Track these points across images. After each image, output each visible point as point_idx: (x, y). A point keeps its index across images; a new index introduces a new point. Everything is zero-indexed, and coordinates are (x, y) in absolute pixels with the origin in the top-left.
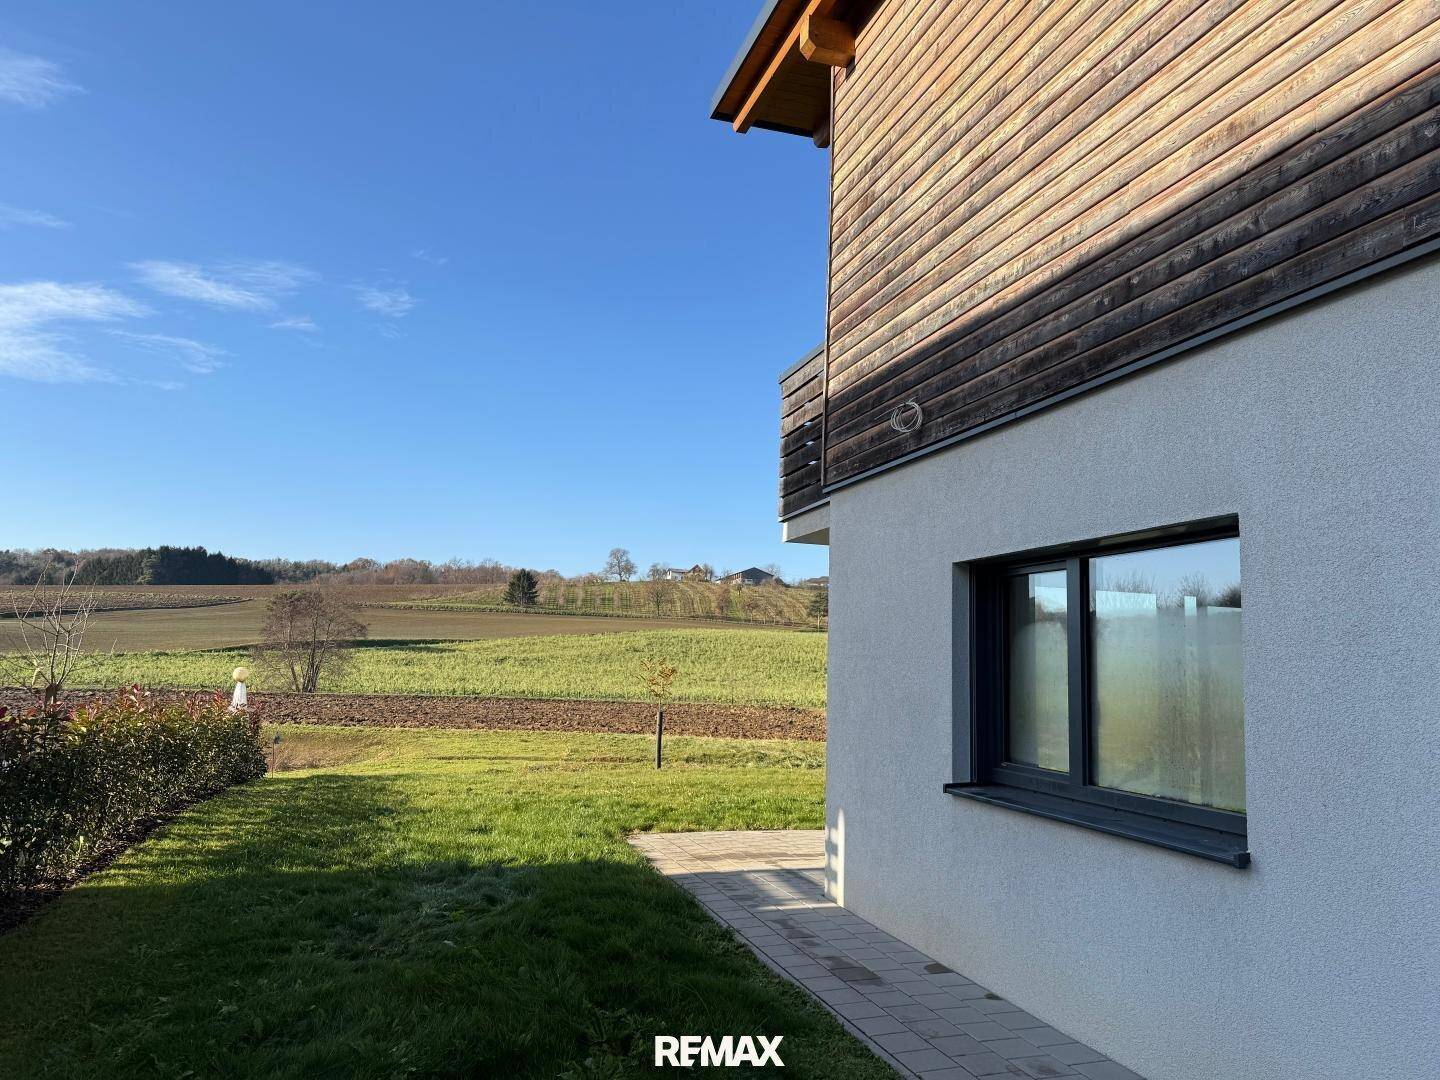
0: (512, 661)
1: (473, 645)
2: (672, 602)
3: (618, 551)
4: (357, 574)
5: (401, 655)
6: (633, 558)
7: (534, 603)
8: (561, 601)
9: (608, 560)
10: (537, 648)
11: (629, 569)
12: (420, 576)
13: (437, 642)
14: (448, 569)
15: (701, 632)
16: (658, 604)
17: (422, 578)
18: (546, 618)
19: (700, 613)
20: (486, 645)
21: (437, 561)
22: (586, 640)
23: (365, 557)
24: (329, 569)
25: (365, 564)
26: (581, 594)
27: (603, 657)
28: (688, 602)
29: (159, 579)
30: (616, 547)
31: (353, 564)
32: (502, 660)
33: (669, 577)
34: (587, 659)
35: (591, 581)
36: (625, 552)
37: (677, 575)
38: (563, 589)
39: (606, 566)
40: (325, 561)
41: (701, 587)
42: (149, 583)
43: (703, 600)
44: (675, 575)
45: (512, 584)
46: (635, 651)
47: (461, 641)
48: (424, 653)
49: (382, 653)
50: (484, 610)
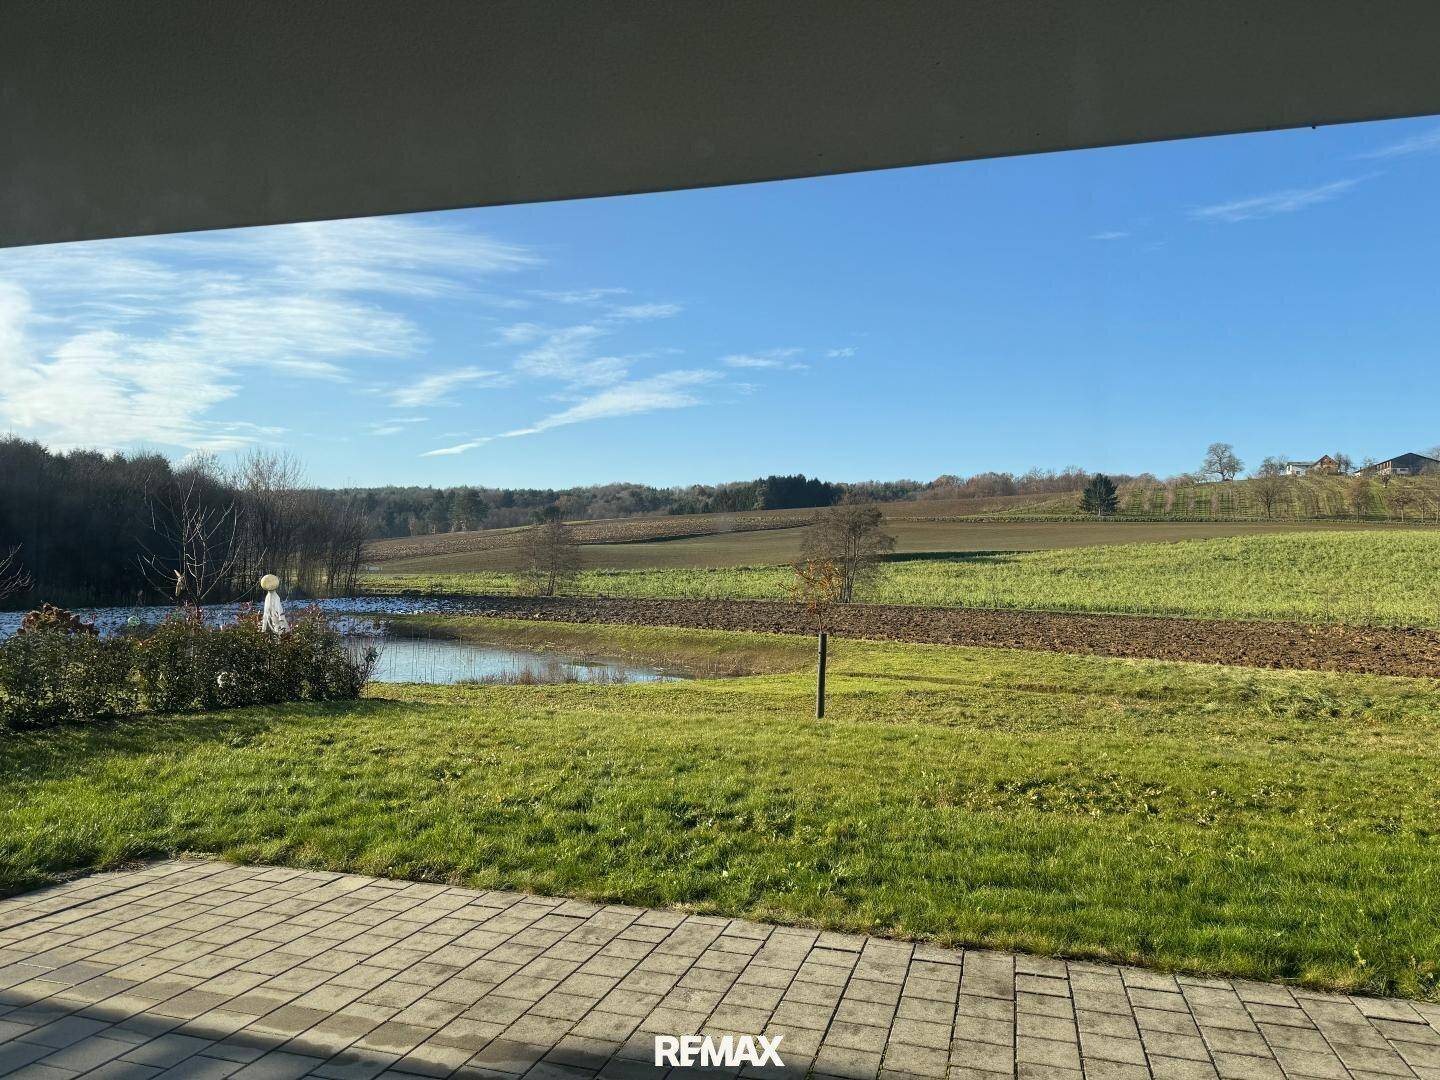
0: (1070, 572)
1: (1029, 557)
2: (1288, 501)
3: (1218, 446)
4: (939, 490)
5: (955, 566)
6: (1238, 453)
7: (1114, 510)
8: (1146, 507)
9: (1207, 457)
10: (1103, 558)
11: (1233, 466)
12: (1000, 488)
13: (994, 553)
14: (1030, 480)
15: (1320, 536)
16: (1268, 504)
17: (1003, 490)
18: (1126, 526)
19: (1327, 512)
20: (1046, 556)
21: (1018, 472)
22: (1165, 548)
23: (948, 474)
24: (916, 487)
25: (949, 481)
26: (1170, 497)
27: (1182, 567)
28: (1311, 501)
29: (769, 506)
30: (1214, 442)
31: (937, 481)
32: (1060, 572)
33: (1289, 473)
34: (1161, 569)
35: (1187, 482)
36: (1227, 447)
37: (1299, 469)
38: (1148, 493)
39: (1204, 465)
40: (912, 481)
41: (1329, 482)
42: (763, 509)
43: (1333, 496)
44: (1296, 469)
45: (1087, 491)
46: (1226, 559)
47: (1019, 552)
48: (978, 565)
49: (936, 565)
50: (1057, 520)
